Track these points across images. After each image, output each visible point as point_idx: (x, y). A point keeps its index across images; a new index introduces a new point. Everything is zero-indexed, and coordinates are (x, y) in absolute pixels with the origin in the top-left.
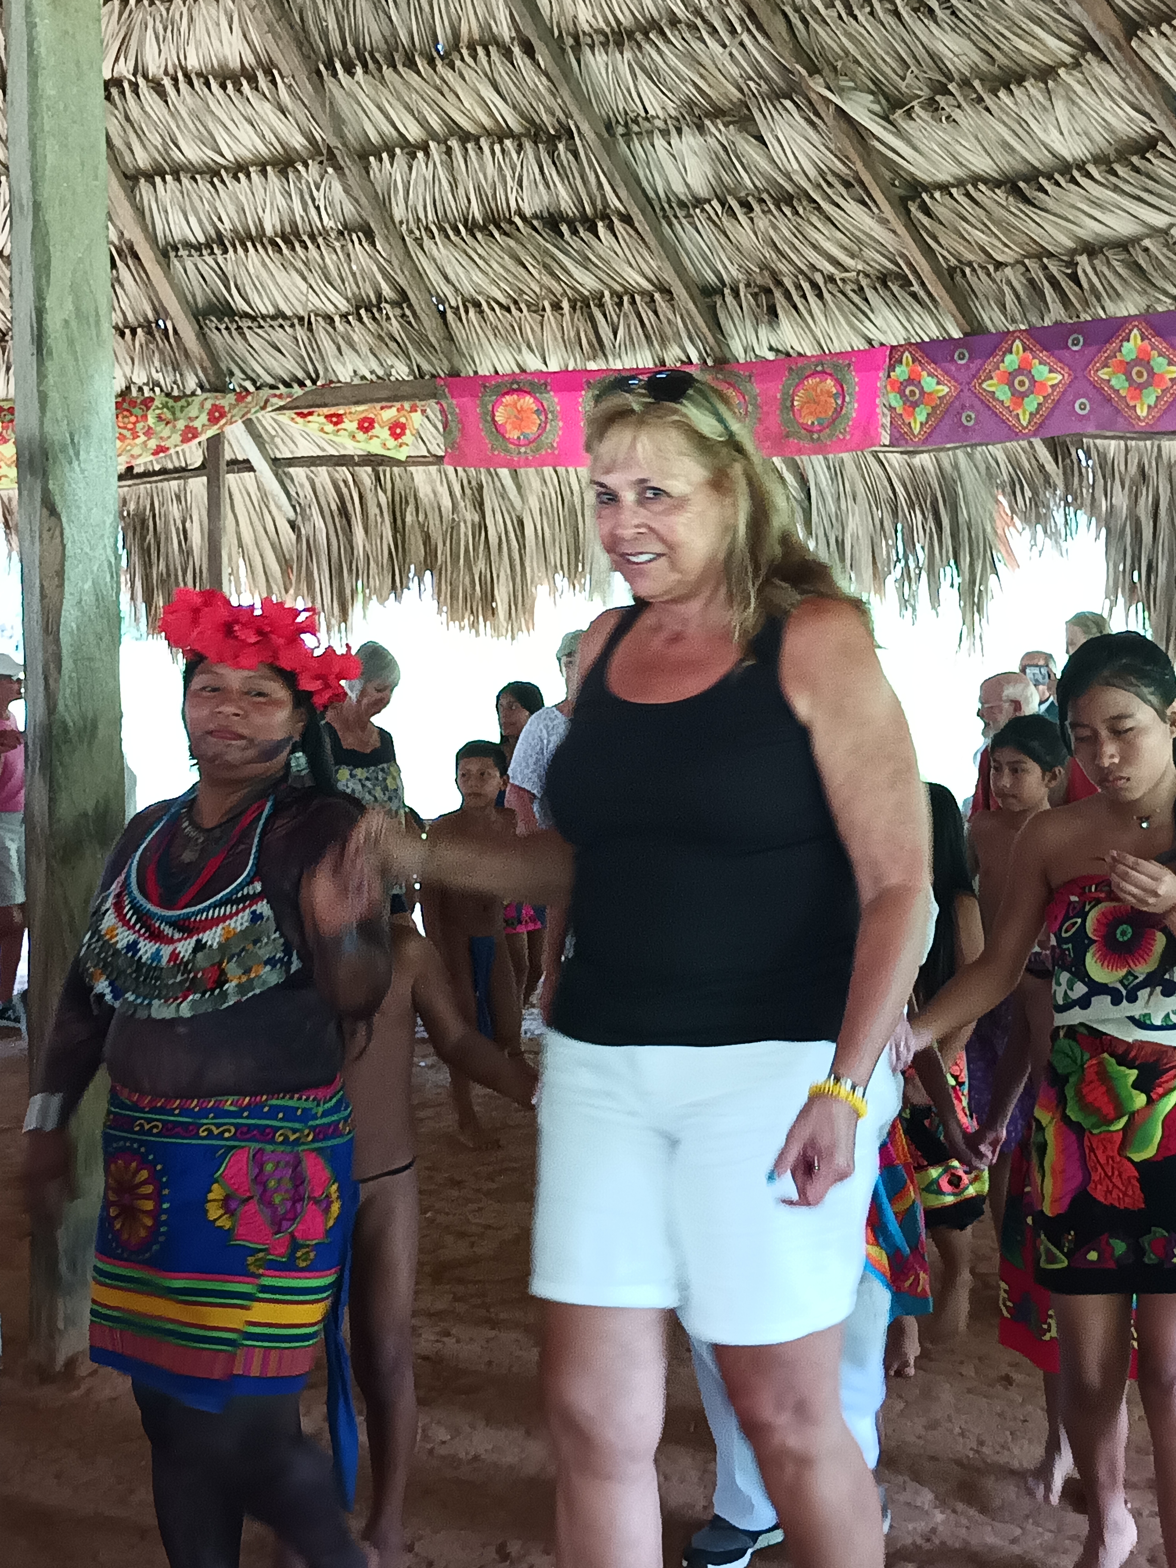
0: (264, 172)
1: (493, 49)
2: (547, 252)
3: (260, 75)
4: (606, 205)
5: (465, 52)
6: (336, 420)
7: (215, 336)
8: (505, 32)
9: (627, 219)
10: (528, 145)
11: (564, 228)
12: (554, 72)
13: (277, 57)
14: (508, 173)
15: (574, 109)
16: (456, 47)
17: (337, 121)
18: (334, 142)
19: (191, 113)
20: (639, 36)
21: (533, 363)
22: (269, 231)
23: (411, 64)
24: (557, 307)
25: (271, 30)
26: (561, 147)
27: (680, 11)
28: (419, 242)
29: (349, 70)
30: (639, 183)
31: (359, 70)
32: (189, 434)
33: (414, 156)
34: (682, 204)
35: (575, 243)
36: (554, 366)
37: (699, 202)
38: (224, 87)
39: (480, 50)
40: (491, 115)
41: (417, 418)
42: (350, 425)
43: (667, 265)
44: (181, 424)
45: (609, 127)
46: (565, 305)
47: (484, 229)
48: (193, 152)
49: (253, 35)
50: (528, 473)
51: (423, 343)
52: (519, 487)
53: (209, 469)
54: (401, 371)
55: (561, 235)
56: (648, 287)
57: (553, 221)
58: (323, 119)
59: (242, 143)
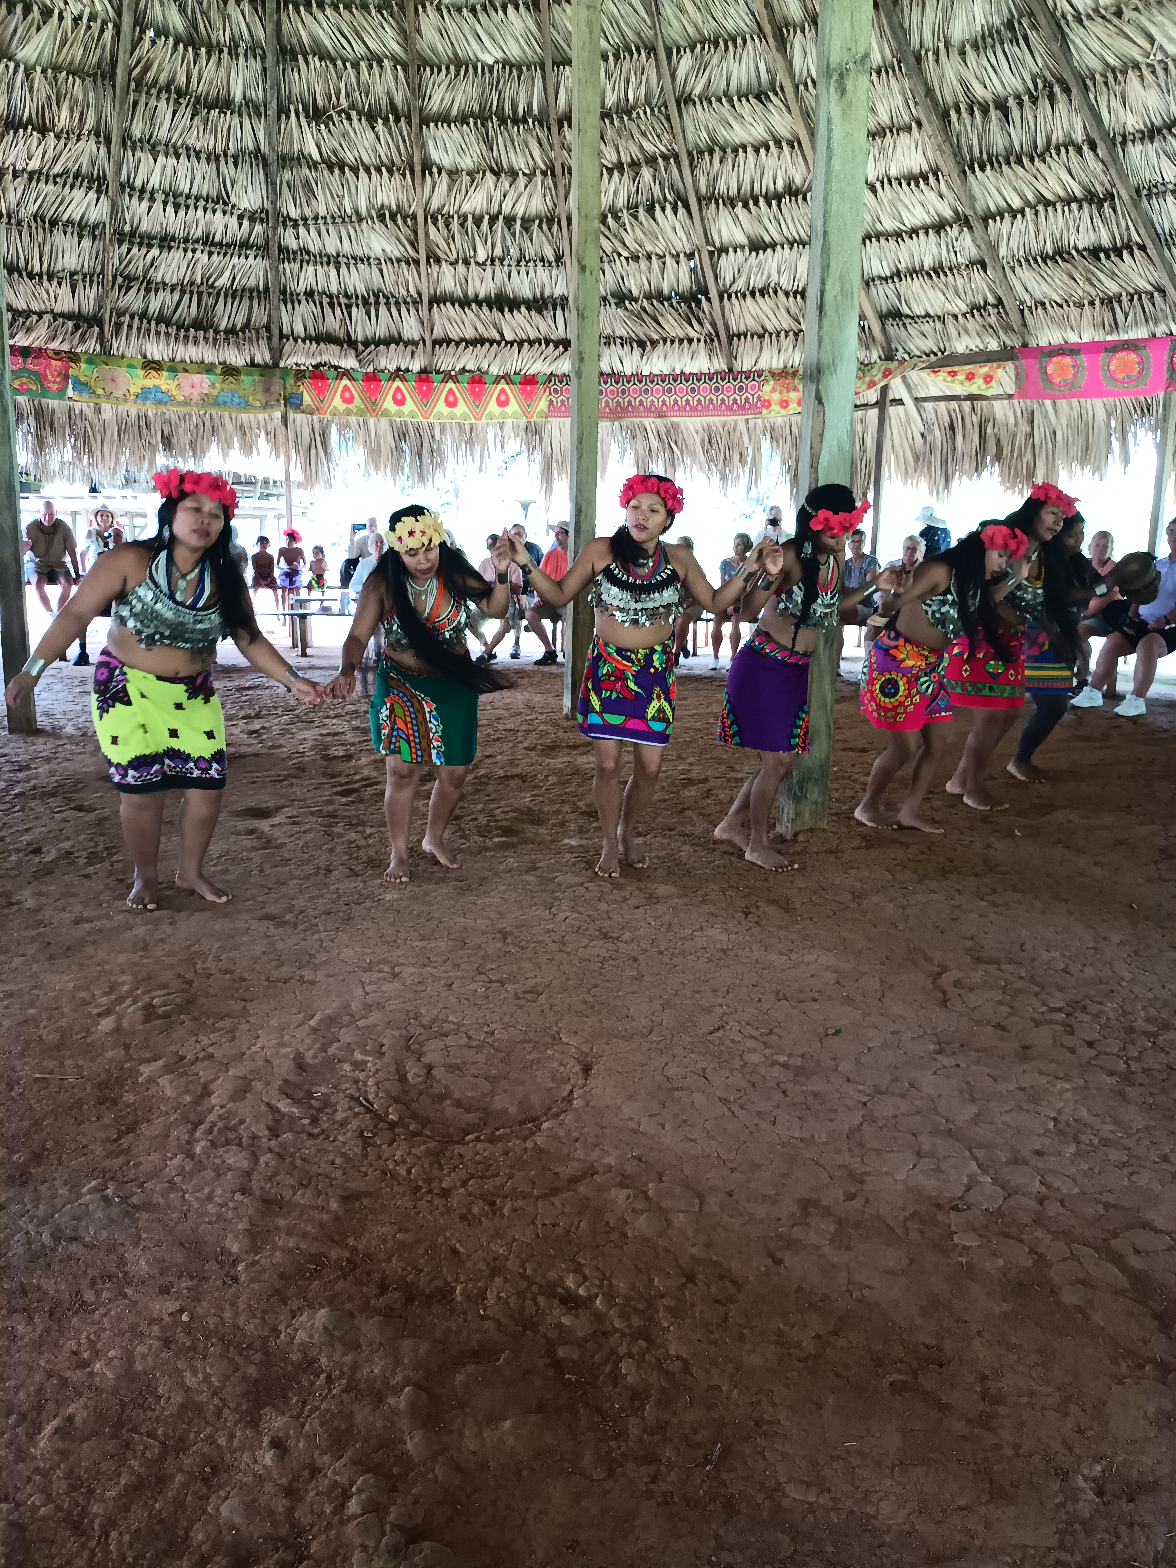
0: (927, 233)
1: (1071, 149)
2: (1090, 271)
3: (930, 176)
4: (1130, 240)
5: (1053, 152)
6: (954, 374)
7: (890, 329)
8: (1080, 137)
9: (1143, 249)
10: (1085, 205)
11: (1102, 255)
12: (1108, 160)
13: (941, 164)
14: (1071, 223)
15: (1117, 181)
16: (1048, 149)
17: (972, 198)
18: (969, 212)
19: (890, 201)
20: (1165, 132)
21: (1073, 338)
22: (926, 268)
23: (1019, 162)
24: (1092, 303)
25: (940, 148)
26: (1106, 205)
28: (1013, 269)
29: (983, 169)
30: (1152, 224)
31: (988, 168)
32: (872, 384)
33: (1014, 217)
35: (1108, 264)
36: (1086, 339)
38: (909, 185)
39: (1063, 150)
40: (1065, 189)
41: (1000, 372)
42: (961, 377)
43: (1164, 274)
44: (867, 379)
45: (1138, 192)
46: (1097, 302)
47: (1053, 258)
48: (889, 224)
49: (929, 153)
50: (1062, 403)
51: (1008, 328)
52: (1056, 412)
53: (881, 404)
54: (993, 345)
55: (1099, 259)
56: (1150, 288)
57: (1095, 252)
58: (963, 198)
59: (916, 216)
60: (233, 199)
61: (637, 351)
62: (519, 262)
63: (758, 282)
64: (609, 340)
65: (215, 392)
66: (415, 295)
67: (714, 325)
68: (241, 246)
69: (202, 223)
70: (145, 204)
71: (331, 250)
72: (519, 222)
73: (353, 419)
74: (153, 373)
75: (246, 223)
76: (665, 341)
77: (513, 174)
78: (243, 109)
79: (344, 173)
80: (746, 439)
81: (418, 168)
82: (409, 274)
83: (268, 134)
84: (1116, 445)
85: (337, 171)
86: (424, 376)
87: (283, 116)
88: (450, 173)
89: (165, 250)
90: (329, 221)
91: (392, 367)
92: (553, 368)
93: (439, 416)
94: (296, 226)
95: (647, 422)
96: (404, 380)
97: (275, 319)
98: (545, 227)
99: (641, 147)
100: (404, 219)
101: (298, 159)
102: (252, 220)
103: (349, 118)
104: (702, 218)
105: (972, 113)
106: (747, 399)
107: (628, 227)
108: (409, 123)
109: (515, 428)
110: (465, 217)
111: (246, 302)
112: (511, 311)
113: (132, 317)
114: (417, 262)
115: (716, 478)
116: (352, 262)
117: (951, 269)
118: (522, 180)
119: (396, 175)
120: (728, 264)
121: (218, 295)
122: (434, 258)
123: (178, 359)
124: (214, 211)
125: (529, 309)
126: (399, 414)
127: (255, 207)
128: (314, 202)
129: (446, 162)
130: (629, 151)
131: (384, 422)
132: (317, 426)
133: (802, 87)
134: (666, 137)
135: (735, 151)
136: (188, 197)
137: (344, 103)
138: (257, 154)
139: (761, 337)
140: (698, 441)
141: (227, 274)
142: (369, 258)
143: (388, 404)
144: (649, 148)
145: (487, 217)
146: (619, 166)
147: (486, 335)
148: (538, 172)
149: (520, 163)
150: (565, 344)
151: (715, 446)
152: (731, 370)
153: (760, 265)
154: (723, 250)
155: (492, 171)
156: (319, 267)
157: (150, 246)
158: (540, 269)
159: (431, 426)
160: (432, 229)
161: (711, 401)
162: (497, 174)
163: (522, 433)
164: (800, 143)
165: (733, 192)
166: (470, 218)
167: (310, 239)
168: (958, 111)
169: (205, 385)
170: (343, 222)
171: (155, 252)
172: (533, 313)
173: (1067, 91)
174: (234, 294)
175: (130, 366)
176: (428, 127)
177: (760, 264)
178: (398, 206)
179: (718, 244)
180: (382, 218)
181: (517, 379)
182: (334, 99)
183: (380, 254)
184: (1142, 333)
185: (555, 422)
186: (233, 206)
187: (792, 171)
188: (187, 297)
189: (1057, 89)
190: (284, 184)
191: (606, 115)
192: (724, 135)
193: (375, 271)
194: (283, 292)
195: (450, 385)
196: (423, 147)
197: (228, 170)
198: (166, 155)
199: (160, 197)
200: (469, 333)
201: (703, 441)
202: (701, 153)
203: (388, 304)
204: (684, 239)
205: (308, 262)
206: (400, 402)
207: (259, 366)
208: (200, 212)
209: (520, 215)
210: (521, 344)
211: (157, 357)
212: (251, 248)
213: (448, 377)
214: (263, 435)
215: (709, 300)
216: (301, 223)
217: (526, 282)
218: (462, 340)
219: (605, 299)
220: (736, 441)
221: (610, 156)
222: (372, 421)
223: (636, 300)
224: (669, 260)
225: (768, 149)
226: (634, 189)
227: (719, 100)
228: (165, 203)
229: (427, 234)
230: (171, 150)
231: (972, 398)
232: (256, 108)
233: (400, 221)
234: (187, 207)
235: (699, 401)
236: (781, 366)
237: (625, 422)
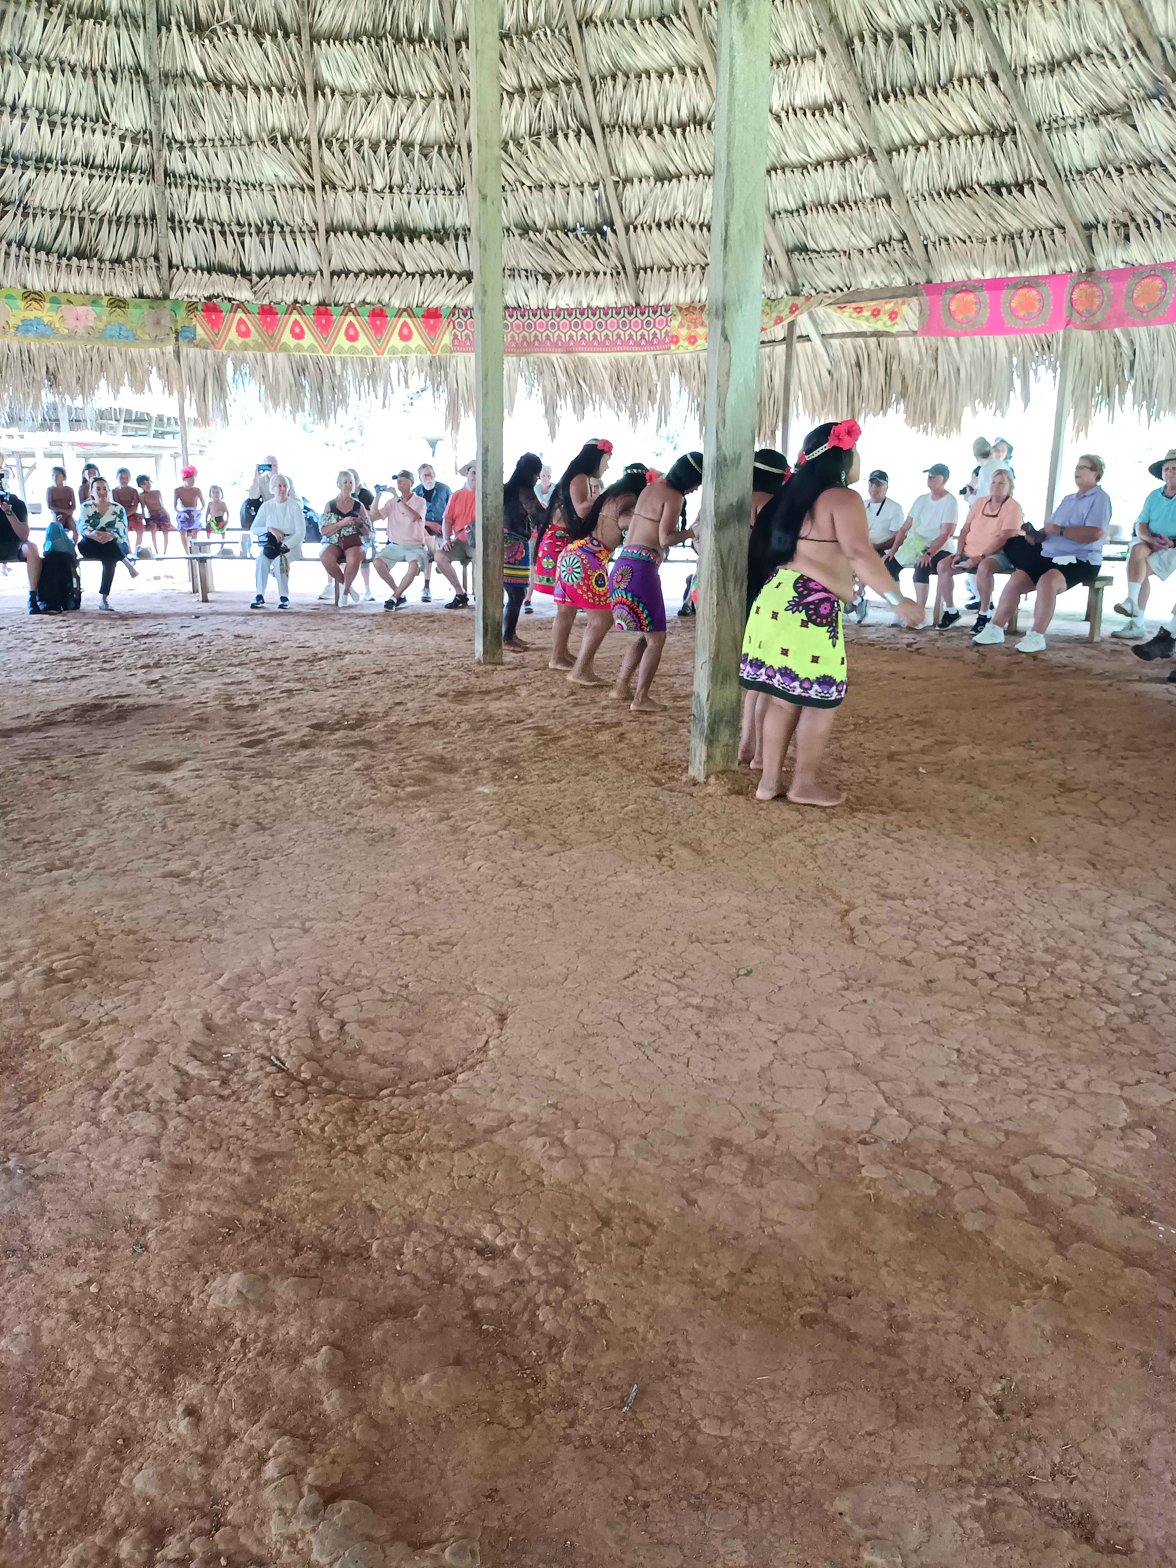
0: (832, 165)
1: (973, 80)
2: (992, 206)
3: (835, 106)
4: (1031, 175)
5: (956, 83)
6: (859, 310)
7: (796, 264)
8: (981, 69)
9: (1043, 183)
10: (988, 139)
11: (1004, 190)
12: (1009, 92)
13: (846, 95)
14: (974, 157)
15: (1018, 115)
16: (951, 81)
17: (876, 130)
18: (873, 144)
19: (794, 132)
20: (1065, 65)
21: (976, 274)
22: (832, 201)
23: (923, 93)
25: (844, 78)
26: (1008, 139)
27: (1093, 46)
28: (917, 203)
29: (886, 99)
30: (1053, 160)
31: (892, 98)
32: (779, 320)
33: (918, 150)
34: (1079, 172)
35: (1009, 199)
36: (988, 276)
37: (1089, 170)
38: (814, 115)
39: (965, 81)
40: (968, 122)
41: (905, 308)
42: (867, 313)
43: (1065, 211)
44: (774, 315)
45: (1038, 125)
46: (999, 238)
47: (956, 193)
48: (794, 156)
49: (833, 83)
50: (966, 340)
51: (913, 264)
52: (959, 348)
53: (787, 340)
54: (898, 281)
55: (1001, 195)
56: (1051, 225)
57: (998, 187)
58: (868, 130)
59: (821, 148)
60: (113, 118)
61: (542, 283)
62: (418, 190)
63: (663, 214)
64: (513, 273)
65: (101, 326)
66: (312, 224)
67: (620, 258)
68: (124, 169)
69: (80, 143)
70: (17, 122)
71: (221, 175)
72: (417, 148)
73: (249, 354)
74: (34, 304)
75: (128, 144)
76: (571, 273)
77: (411, 97)
78: (121, 20)
79: (231, 92)
80: (655, 376)
81: (310, 89)
82: (304, 201)
83: (149, 49)
84: (1017, 383)
85: (223, 89)
86: (322, 308)
87: (164, 29)
88: (344, 94)
89: (42, 172)
90: (218, 143)
91: (289, 300)
92: (456, 301)
93: (340, 350)
94: (182, 148)
95: (554, 357)
96: (301, 313)
97: (163, 247)
98: (444, 152)
99: (542, 71)
100: (297, 142)
101: (182, 76)
102: (135, 140)
103: (235, 33)
104: (606, 146)
105: (875, 43)
106: (655, 334)
107: (530, 154)
108: (299, 40)
109: (419, 364)
110: (361, 143)
111: (131, 228)
112: (411, 241)
113: (9, 244)
114: (312, 189)
115: (625, 415)
116: (243, 187)
117: (856, 203)
118: (419, 104)
119: (287, 95)
120: (633, 195)
121: (101, 221)
122: (329, 184)
123: (61, 289)
124: (94, 131)
125: (430, 239)
126: (299, 348)
127: (138, 127)
128: (200, 122)
129: (339, 82)
130: (531, 75)
131: (282, 357)
132: (211, 360)
133: (705, 11)
134: (567, 60)
135: (639, 76)
136: (64, 115)
137: (229, 17)
138: (137, 70)
139: (668, 270)
140: (606, 377)
141: (110, 199)
142: (261, 184)
143: (287, 338)
144: (551, 72)
145: (384, 142)
146: (521, 91)
147: (386, 267)
148: (436, 95)
149: (417, 85)
150: (469, 276)
151: (624, 383)
152: (638, 305)
153: (665, 196)
154: (628, 180)
155: (388, 93)
156: (208, 193)
157: (25, 167)
158: (440, 197)
159: (332, 361)
160: (326, 153)
161: (619, 336)
162: (393, 96)
163: (426, 368)
164: (703, 70)
165: (637, 120)
166: (366, 142)
167: (198, 164)
168: (862, 39)
169: (91, 318)
170: (233, 145)
171: (31, 174)
172: (435, 243)
173: (969, 20)
174: (119, 221)
175: (9, 297)
176: (319, 44)
177: (665, 194)
178: (290, 129)
179: (622, 174)
180: (273, 141)
181: (420, 312)
182: (218, 12)
183: (273, 180)
184: (1043, 270)
185: (460, 356)
186: (114, 126)
187: (696, 98)
188: (68, 223)
189: (959, 18)
190: (168, 104)
191: (504, 36)
192: (626, 59)
193: (268, 197)
194: (171, 219)
195: (350, 318)
196: (315, 66)
197: (106, 87)
198: (38, 67)
199: (33, 114)
200: (369, 265)
201: (611, 377)
202: (604, 78)
203: (282, 232)
204: (588, 168)
205: (197, 187)
206: (299, 336)
207: (148, 297)
208: (78, 131)
209: (418, 140)
210: (422, 275)
211: (38, 287)
212: (135, 171)
213: (348, 309)
214: (154, 370)
215: (614, 231)
216: (187, 145)
217: (427, 211)
218: (361, 271)
219: (508, 230)
220: (644, 377)
221: (510, 81)
222: (269, 356)
223: (540, 232)
224: (573, 190)
225: (671, 75)
226: (536, 115)
227: (622, 23)
228: (39, 121)
229: (321, 159)
230: (43, 64)
231: (877, 334)
232: (134, 19)
233: (292, 145)
234: (64, 126)
235: (607, 336)
236: (688, 300)
237: (532, 358)
